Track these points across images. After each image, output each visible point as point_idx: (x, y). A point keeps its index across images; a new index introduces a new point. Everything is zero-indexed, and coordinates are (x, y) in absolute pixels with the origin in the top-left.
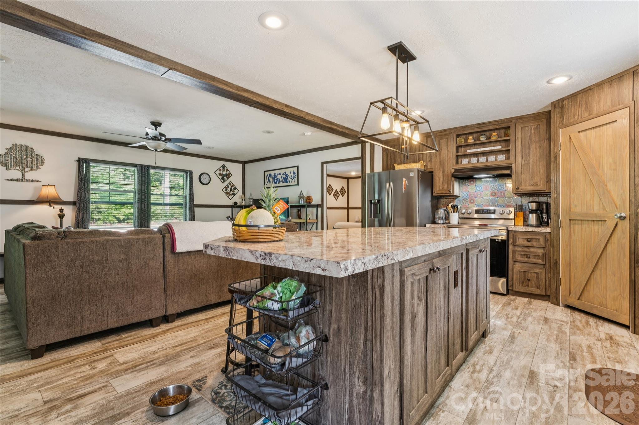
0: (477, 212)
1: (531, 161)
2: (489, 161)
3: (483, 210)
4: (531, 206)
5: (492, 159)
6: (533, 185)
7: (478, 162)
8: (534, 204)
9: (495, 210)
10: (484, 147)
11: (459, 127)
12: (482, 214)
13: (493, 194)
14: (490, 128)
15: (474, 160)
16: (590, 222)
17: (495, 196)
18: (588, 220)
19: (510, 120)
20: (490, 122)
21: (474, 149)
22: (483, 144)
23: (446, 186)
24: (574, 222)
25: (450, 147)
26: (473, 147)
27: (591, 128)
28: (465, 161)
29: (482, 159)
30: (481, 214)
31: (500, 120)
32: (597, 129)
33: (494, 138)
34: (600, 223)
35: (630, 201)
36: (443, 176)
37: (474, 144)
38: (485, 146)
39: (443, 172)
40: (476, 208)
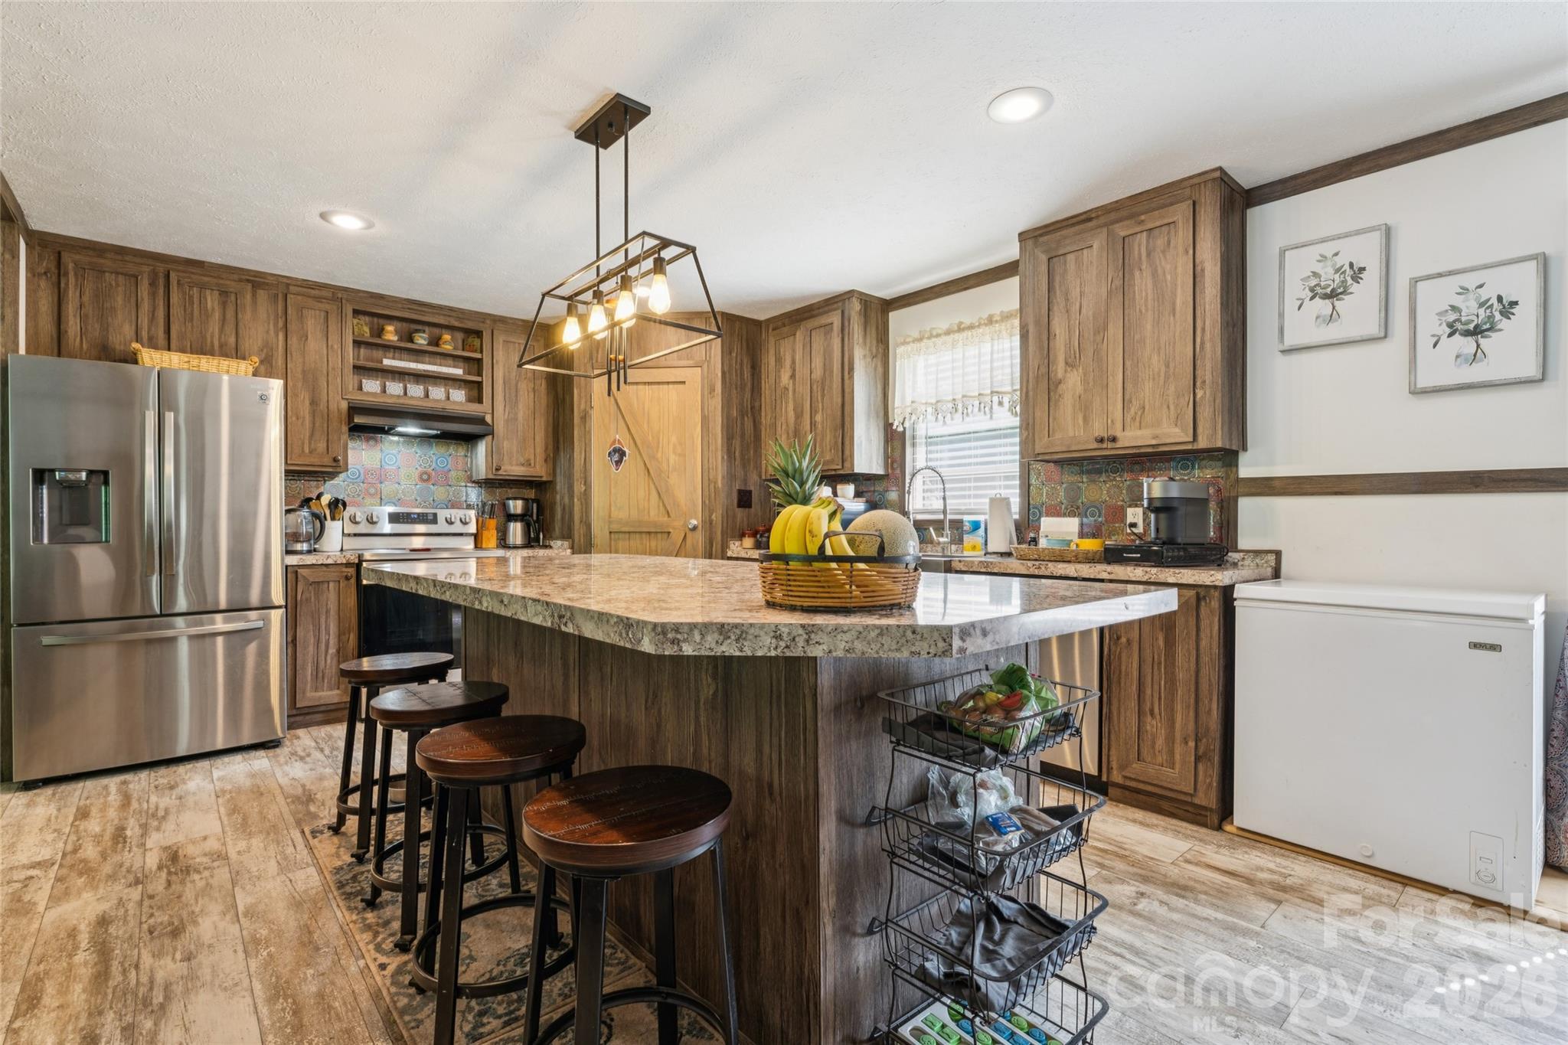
0: (394, 518)
1: (520, 415)
2: (431, 397)
3: (409, 514)
4: (515, 507)
5: (437, 393)
6: (523, 465)
7: (405, 393)
8: (519, 503)
9: (435, 515)
10: (417, 362)
11: (359, 291)
12: (408, 523)
13: (425, 477)
14: (441, 320)
15: (395, 388)
16: (644, 535)
17: (427, 480)
18: (641, 533)
19: (484, 317)
20: (440, 308)
21: (394, 358)
22: (418, 354)
23: (321, 446)
24: (617, 536)
25: (334, 338)
26: (391, 355)
27: (645, 383)
28: (372, 386)
29: (416, 390)
30: (403, 522)
31: (462, 311)
32: (655, 387)
33: (447, 348)
34: (659, 535)
35: (703, 502)
36: (313, 413)
37: (395, 348)
38: (420, 358)
39: (314, 403)
40: (391, 509)
